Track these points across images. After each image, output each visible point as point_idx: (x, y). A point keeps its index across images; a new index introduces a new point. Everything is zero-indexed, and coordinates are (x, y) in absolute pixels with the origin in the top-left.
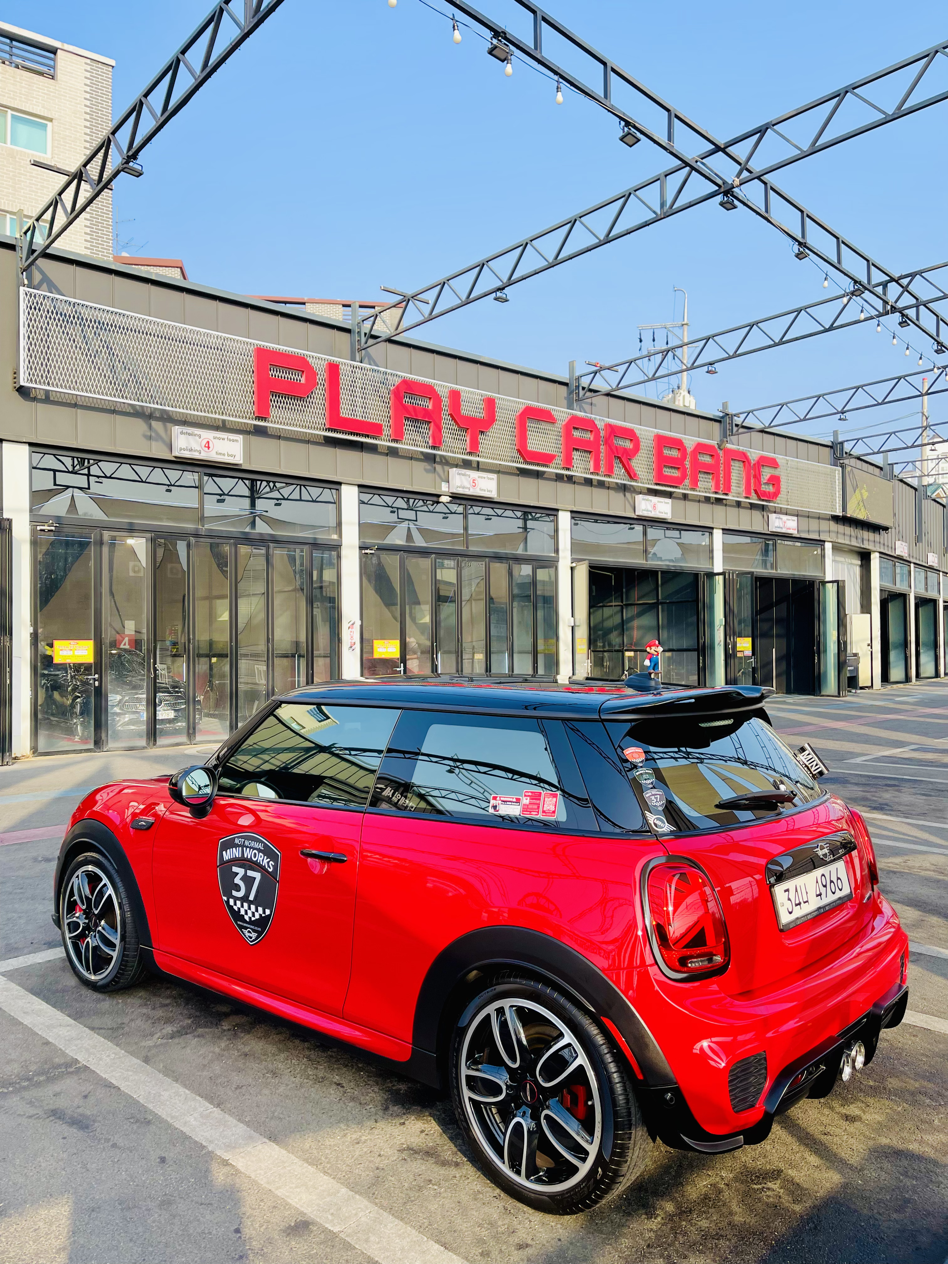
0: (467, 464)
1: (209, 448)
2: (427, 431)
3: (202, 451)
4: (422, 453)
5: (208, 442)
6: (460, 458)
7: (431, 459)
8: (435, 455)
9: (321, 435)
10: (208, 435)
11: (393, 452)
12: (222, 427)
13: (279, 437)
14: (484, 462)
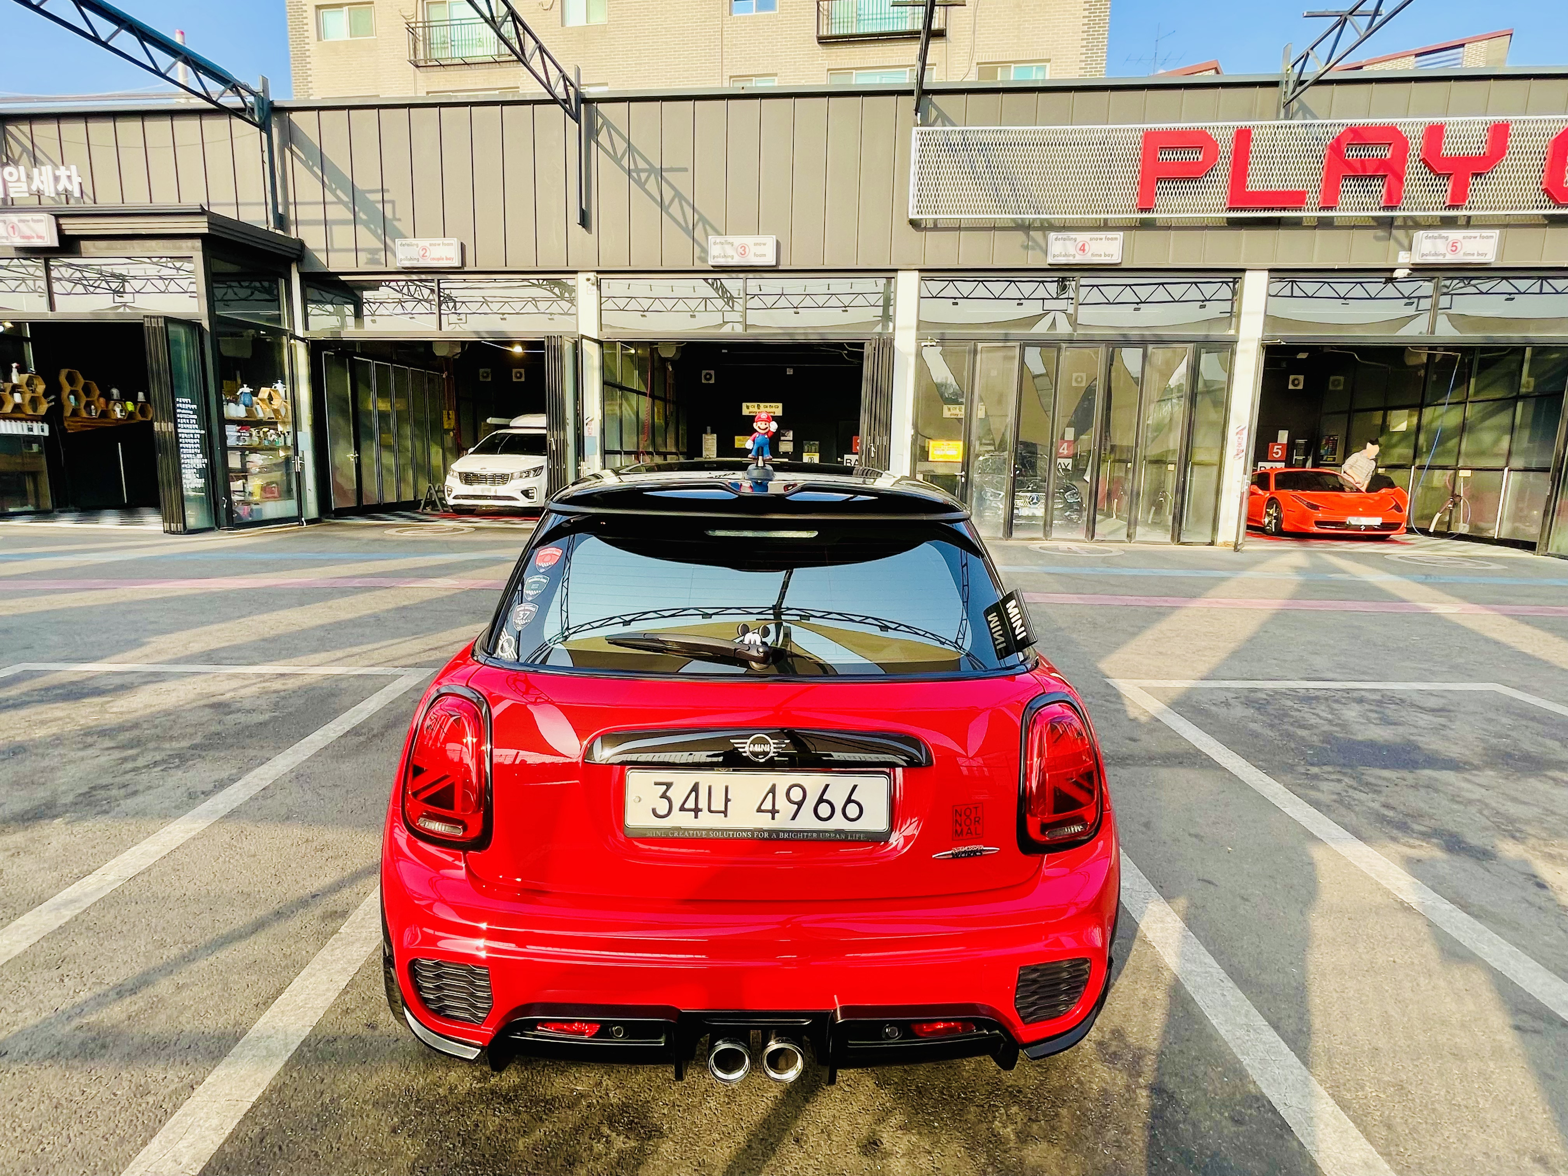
0: (1448, 223)
1: (1084, 250)
2: (1379, 188)
3: (1077, 255)
4: (1373, 218)
5: (1084, 245)
6: (1436, 216)
7: (1387, 224)
8: (1392, 218)
9: (1223, 218)
10: (1082, 237)
11: (1325, 224)
12: (1105, 226)
13: (1169, 228)
14: (1476, 216)
